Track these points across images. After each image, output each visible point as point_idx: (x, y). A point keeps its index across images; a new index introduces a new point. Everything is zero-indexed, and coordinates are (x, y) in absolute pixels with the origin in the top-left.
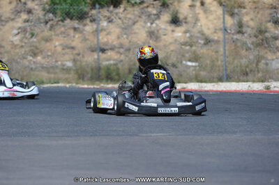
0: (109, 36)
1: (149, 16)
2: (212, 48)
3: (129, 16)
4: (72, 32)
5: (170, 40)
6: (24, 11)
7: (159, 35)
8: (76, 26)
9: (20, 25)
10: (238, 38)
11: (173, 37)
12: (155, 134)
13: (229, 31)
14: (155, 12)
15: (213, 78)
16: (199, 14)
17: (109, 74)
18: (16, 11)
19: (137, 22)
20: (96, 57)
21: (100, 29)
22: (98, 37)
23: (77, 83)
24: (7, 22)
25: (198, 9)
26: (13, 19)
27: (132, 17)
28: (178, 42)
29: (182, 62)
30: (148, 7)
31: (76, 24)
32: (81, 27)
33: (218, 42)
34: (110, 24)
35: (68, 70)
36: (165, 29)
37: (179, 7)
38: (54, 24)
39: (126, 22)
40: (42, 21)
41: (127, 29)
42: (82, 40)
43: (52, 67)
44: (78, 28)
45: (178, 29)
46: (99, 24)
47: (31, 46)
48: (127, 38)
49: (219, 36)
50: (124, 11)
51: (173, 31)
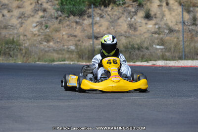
0: (101, 28)
1: (129, 13)
2: (174, 36)
3: (115, 13)
4: (74, 25)
5: (145, 31)
6: (41, 10)
7: (136, 27)
8: (78, 20)
9: (37, 20)
10: (193, 28)
11: (146, 28)
12: (133, 98)
13: (187, 24)
14: (133, 10)
15: (175, 57)
16: (165, 11)
18: (35, 10)
19: (121, 17)
20: (91, 42)
21: (94, 22)
22: (93, 29)
23: (78, 62)
24: (29, 17)
25: (165, 8)
26: (33, 16)
27: (117, 14)
28: (149, 32)
29: (153, 46)
30: (128, 6)
31: (77, 19)
32: (81, 21)
33: (178, 31)
34: (101, 19)
35: (71, 52)
36: (141, 22)
37: (151, 6)
38: (62, 19)
39: (113, 17)
40: (53, 17)
41: (113, 22)
42: (82, 31)
43: (60, 50)
44: (79, 22)
45: (150, 22)
46: (94, 19)
47: (45, 35)
48: (114, 29)
49: (179, 27)
50: (111, 9)
51: (146, 24)
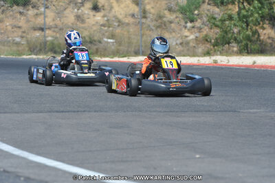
0: (46, 19)
1: (76, 4)
2: (125, 29)
3: (61, 4)
4: (18, 16)
5: (93, 23)
7: (84, 19)
8: (22, 11)
10: (144, 22)
11: (95, 20)
13: (136, 16)
16: (113, 3)
17: (54, 48)
19: (67, 8)
20: (38, 34)
21: (39, 13)
27: (63, 4)
28: (98, 24)
29: (103, 39)
31: (21, 9)
32: (25, 11)
33: (128, 24)
34: (46, 10)
36: (88, 14)
38: (5, 9)
39: (59, 8)
41: (59, 14)
42: (26, 22)
45: (98, 14)
46: (38, 9)
48: (60, 21)
49: (129, 20)
51: (94, 16)
